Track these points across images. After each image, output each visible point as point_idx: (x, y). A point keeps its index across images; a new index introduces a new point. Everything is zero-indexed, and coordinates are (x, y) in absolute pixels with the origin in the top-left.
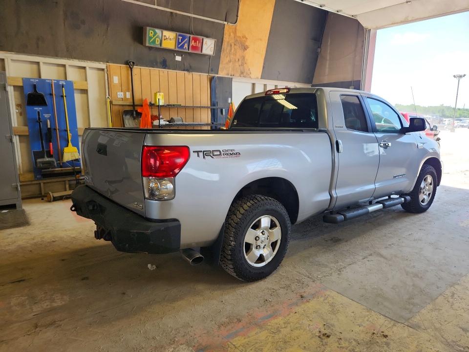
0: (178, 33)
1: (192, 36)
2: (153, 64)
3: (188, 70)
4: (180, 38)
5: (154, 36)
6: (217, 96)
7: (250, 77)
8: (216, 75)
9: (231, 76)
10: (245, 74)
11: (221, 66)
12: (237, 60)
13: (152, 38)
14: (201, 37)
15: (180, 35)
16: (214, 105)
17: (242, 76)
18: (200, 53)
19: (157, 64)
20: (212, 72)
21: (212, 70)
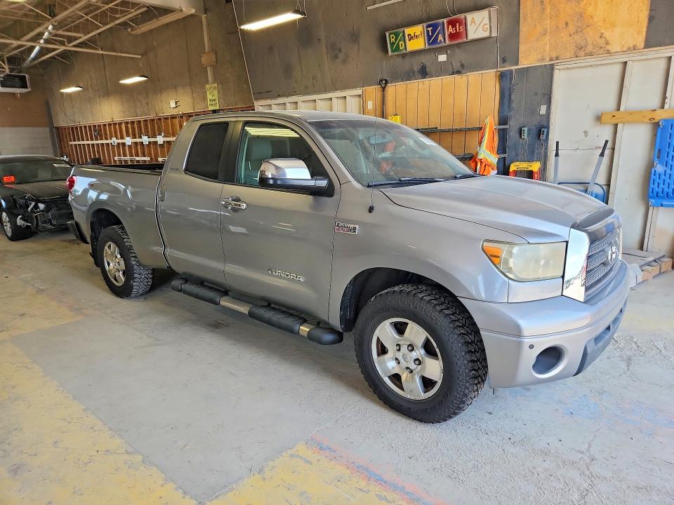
0: (425, 25)
1: (445, 21)
2: (409, 76)
3: (459, 72)
4: (430, 29)
5: (396, 40)
6: (514, 105)
7: (608, 52)
8: (514, 68)
9: (551, 60)
10: (590, 48)
11: (522, 48)
12: (562, 25)
13: (394, 44)
14: (462, 16)
15: (428, 26)
16: (505, 124)
17: (582, 53)
18: (465, 40)
19: (414, 75)
20: (506, 64)
21: (504, 60)
